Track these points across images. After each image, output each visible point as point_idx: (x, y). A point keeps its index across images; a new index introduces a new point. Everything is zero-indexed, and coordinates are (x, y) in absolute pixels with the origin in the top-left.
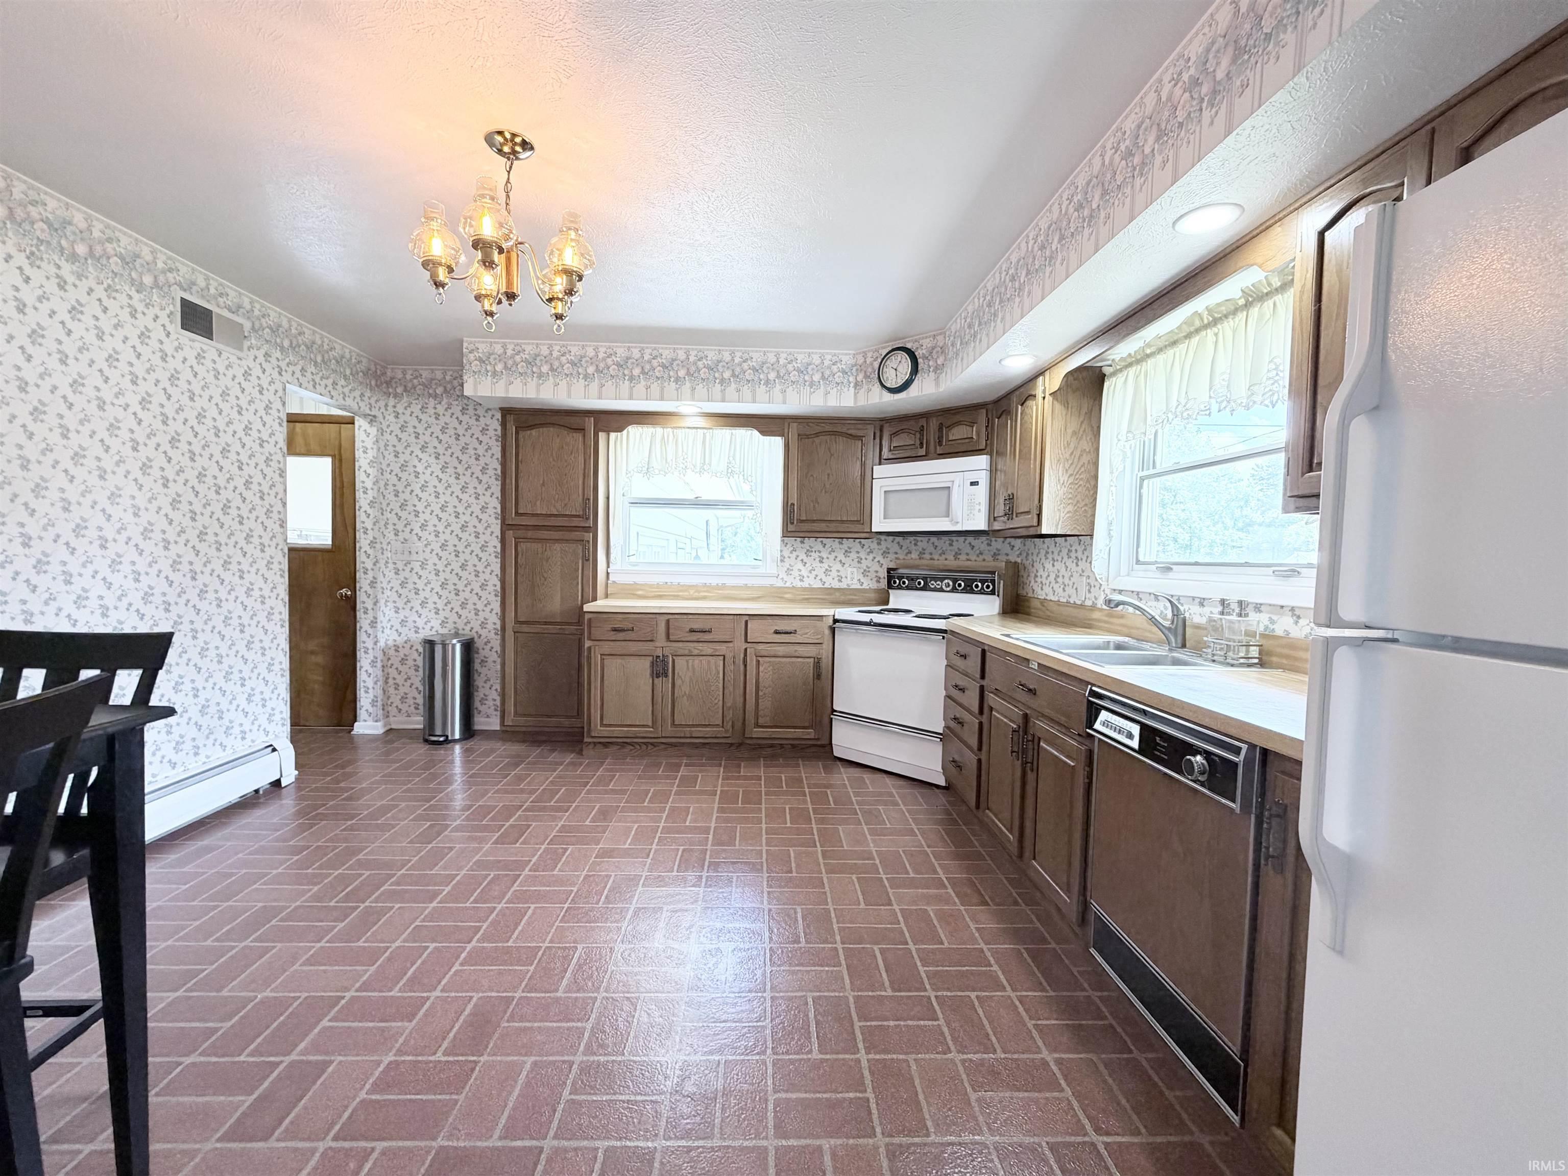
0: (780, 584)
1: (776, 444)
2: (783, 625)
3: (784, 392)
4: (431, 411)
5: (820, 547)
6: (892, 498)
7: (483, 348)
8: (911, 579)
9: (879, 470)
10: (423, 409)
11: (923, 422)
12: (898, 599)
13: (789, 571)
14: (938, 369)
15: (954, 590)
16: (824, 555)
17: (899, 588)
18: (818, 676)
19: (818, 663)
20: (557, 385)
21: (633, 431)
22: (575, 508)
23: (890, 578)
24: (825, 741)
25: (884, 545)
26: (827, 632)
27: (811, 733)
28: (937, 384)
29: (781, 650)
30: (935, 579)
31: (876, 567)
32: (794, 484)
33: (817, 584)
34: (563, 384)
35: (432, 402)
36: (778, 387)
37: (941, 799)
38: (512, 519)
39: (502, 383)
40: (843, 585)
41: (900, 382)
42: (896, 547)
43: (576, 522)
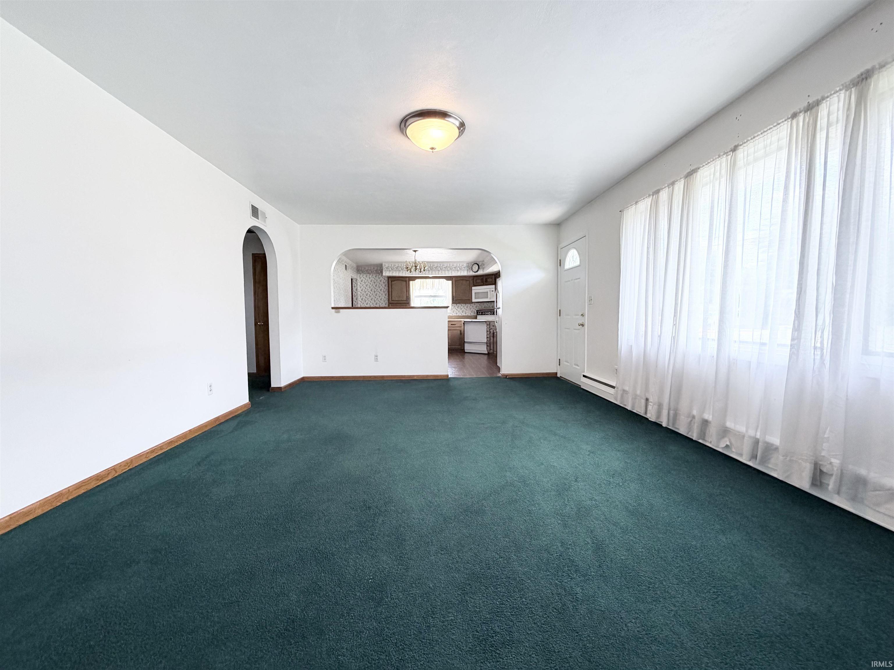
0: (452, 315)
1: (450, 282)
2: (453, 323)
3: (451, 272)
4: (368, 277)
5: (460, 306)
6: (476, 294)
7: (387, 265)
8: (482, 313)
9: (473, 288)
10: (366, 276)
11: (482, 277)
12: (479, 317)
13: (453, 312)
14: (483, 269)
15: (491, 314)
16: (462, 307)
17: (479, 315)
18: (461, 334)
19: (461, 331)
20: (403, 272)
21: (417, 280)
22: (405, 299)
23: (477, 313)
24: (463, 348)
25: (476, 305)
26: (463, 324)
27: (459, 347)
28: (483, 271)
29: (453, 328)
30: (487, 312)
31: (474, 310)
32: (454, 291)
33: (460, 315)
34: (404, 272)
35: (368, 275)
36: (450, 271)
37: (486, 357)
38: (391, 302)
39: (391, 272)
40: (467, 315)
41: (476, 271)
42: (479, 305)
43: (405, 302)
